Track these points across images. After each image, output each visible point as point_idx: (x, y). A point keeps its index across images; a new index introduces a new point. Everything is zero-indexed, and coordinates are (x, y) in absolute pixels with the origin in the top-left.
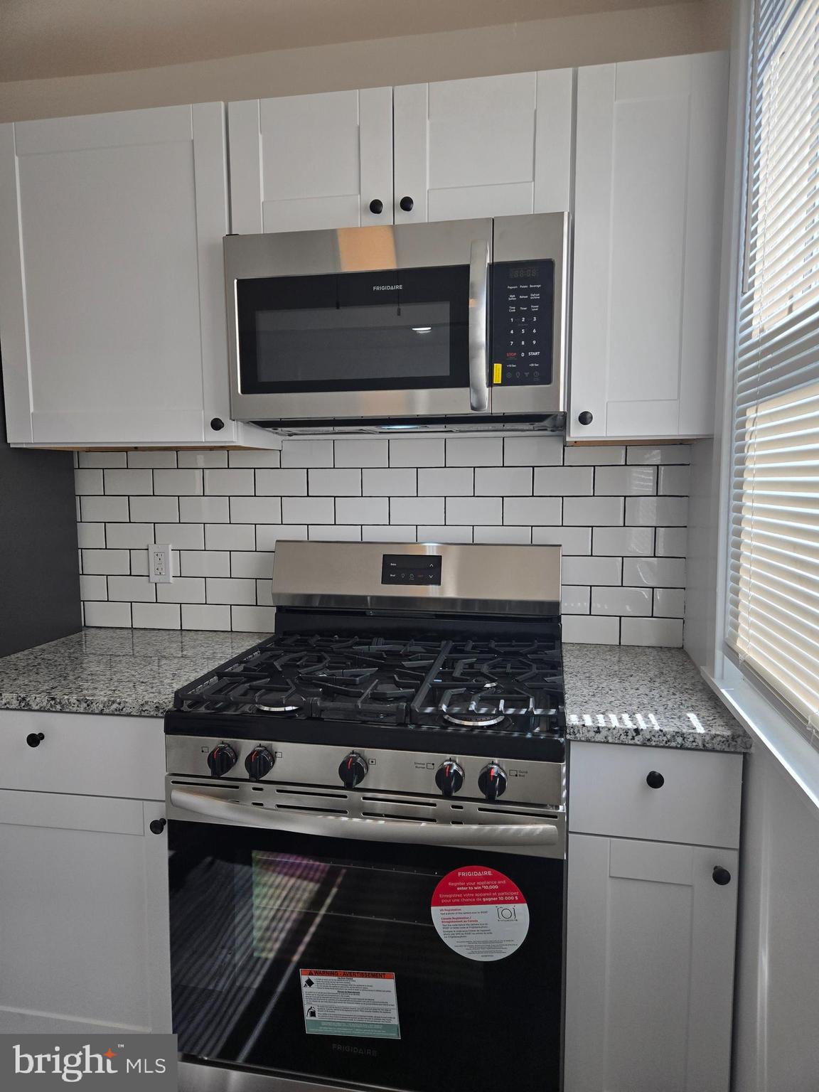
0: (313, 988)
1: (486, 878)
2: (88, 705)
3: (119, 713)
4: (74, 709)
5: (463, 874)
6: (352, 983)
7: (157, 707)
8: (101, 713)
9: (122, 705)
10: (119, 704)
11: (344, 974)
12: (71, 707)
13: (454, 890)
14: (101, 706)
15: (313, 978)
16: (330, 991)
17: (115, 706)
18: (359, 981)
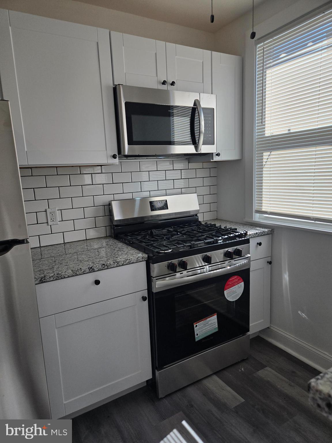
0: (198, 327)
1: (236, 278)
2: (118, 263)
3: (129, 263)
4: (112, 266)
5: (231, 279)
6: (207, 321)
7: (142, 258)
8: (123, 265)
9: (130, 260)
10: (129, 260)
11: (205, 319)
12: (111, 266)
13: (229, 285)
14: (123, 262)
15: (197, 324)
16: (202, 326)
17: (128, 261)
18: (208, 319)
